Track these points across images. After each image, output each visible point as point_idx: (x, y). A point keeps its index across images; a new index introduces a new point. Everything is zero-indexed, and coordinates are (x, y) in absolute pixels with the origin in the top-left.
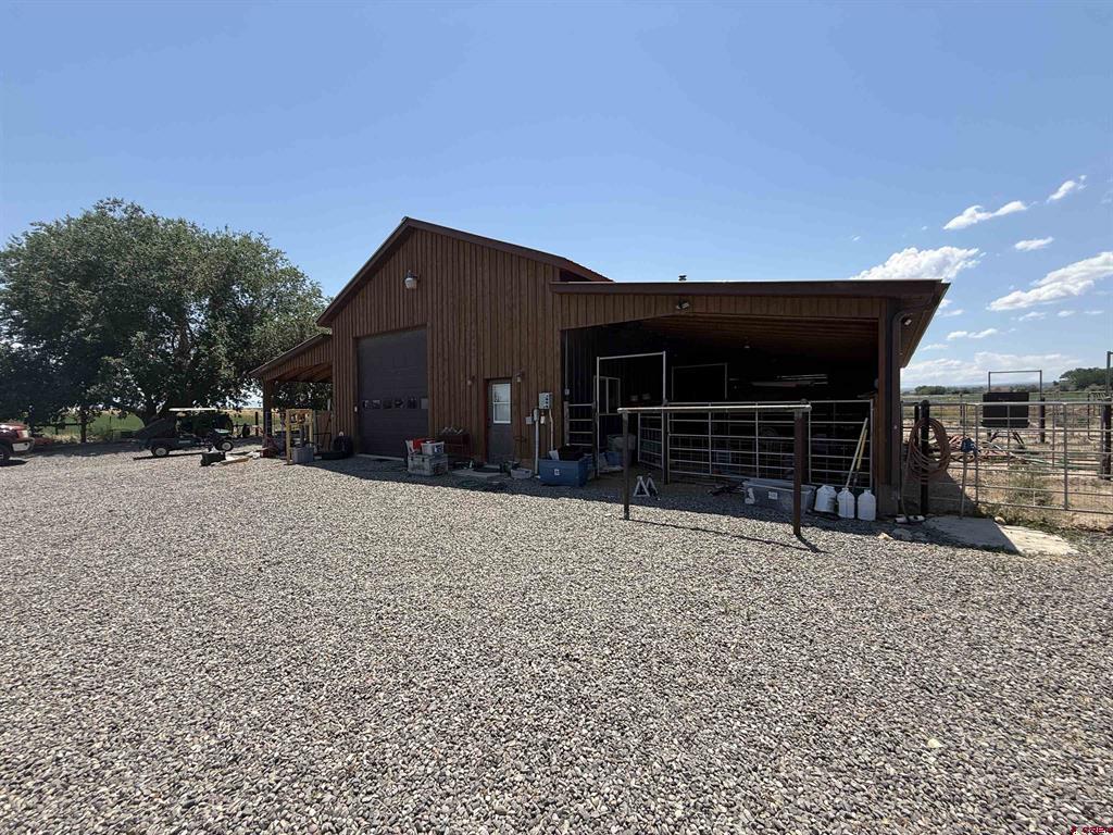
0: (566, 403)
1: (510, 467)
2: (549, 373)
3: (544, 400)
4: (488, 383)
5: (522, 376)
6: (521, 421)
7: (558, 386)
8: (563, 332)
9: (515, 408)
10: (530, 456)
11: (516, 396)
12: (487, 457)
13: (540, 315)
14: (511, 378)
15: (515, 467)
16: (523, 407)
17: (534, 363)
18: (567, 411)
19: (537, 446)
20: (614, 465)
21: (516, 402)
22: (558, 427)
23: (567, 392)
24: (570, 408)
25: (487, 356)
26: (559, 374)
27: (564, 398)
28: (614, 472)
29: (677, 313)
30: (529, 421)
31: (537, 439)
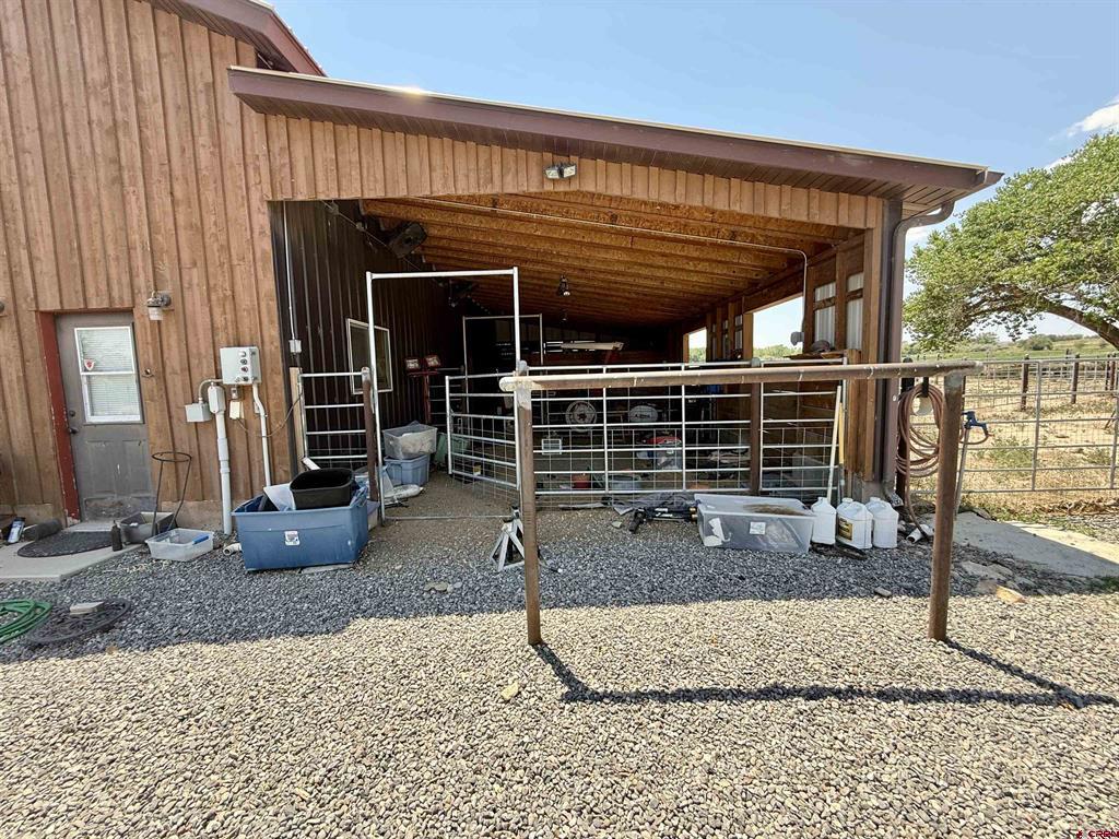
0: (295, 372)
1: (146, 529)
2: (245, 300)
3: (235, 364)
4: (53, 321)
5: (166, 305)
6: (171, 415)
7: (272, 332)
8: (276, 207)
9: (149, 384)
10: (206, 492)
11: (149, 355)
12: (75, 504)
13: (204, 156)
14: (129, 312)
15: (163, 528)
16: (176, 383)
17: (195, 276)
18: (297, 388)
19: (224, 469)
20: (403, 484)
21: (152, 374)
22: (280, 424)
23: (296, 346)
24: (306, 381)
25: (44, 249)
26: (274, 305)
27: (289, 359)
28: (406, 499)
29: (549, 187)
30: (195, 413)
31: (223, 455)
